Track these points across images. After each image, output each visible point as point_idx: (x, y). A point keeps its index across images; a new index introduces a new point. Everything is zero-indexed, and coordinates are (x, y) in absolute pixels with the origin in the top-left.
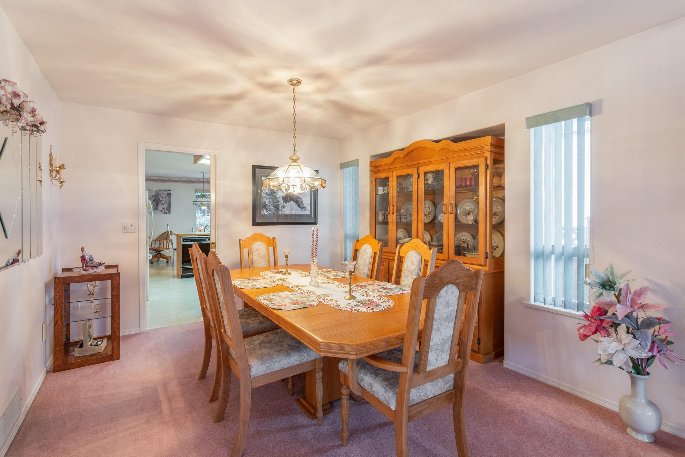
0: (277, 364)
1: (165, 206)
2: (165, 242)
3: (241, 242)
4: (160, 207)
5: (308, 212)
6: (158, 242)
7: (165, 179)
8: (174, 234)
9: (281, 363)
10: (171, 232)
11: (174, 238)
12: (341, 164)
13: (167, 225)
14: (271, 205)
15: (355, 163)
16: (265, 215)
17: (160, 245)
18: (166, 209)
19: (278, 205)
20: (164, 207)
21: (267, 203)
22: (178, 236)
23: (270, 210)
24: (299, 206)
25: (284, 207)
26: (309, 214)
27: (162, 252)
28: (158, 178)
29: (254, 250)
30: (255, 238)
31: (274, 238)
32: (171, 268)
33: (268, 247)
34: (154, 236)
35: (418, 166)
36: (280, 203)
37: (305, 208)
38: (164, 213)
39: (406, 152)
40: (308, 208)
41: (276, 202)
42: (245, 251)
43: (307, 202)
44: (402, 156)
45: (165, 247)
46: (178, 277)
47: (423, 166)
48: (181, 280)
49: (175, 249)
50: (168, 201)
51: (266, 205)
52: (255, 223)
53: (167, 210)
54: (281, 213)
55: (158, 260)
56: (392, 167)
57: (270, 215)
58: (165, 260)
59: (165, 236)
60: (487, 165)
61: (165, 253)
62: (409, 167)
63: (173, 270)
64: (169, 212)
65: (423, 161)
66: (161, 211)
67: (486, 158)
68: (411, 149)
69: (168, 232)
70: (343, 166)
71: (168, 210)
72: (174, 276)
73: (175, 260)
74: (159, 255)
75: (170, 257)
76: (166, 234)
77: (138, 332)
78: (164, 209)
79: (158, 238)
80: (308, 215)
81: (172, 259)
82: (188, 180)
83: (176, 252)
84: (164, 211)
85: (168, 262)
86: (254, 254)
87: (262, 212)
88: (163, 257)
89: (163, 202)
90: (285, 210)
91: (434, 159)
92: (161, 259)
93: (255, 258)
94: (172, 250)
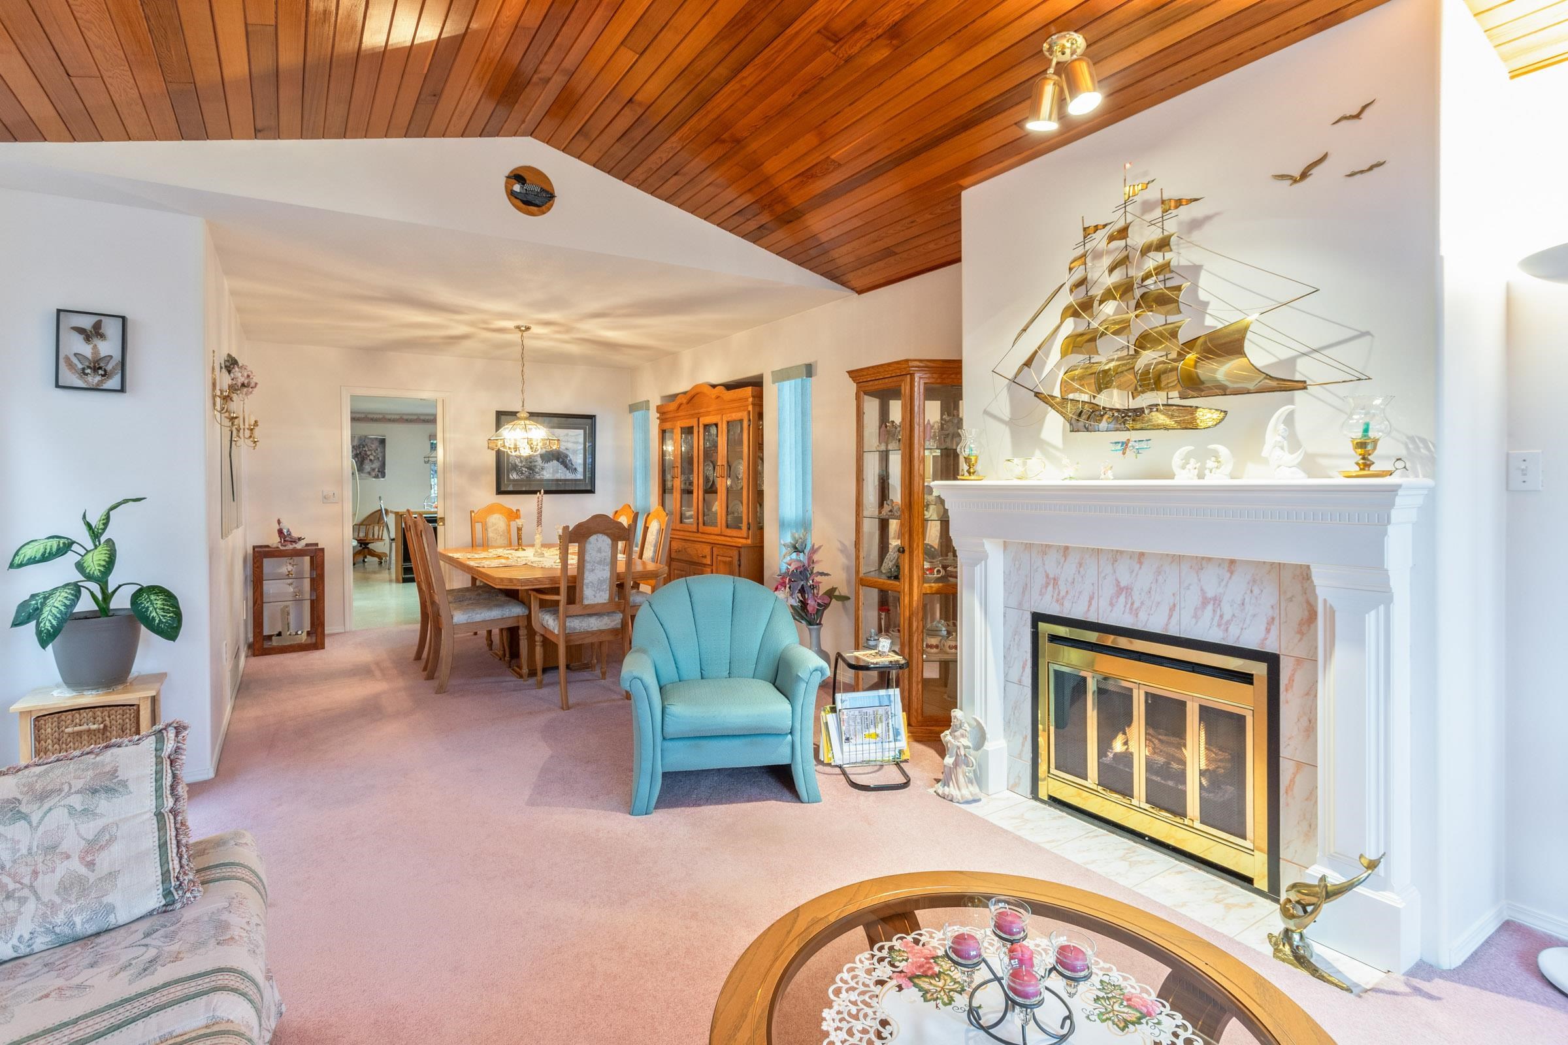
0: (478, 616)
1: (376, 465)
2: (376, 528)
3: (473, 514)
4: (367, 467)
5: (580, 476)
6: (363, 528)
7: (375, 416)
8: (391, 512)
9: (483, 615)
10: (387, 511)
11: (390, 520)
12: (630, 406)
13: (380, 497)
14: (524, 466)
15: (646, 405)
16: (514, 480)
17: (367, 534)
18: (377, 470)
19: (535, 466)
20: (373, 466)
21: (517, 463)
22: (397, 514)
23: (522, 473)
24: (566, 466)
25: (543, 469)
26: (582, 478)
27: (370, 546)
28: (363, 416)
29: (489, 524)
30: (491, 510)
31: (518, 510)
32: (387, 571)
33: (509, 521)
34: (361, 516)
35: (699, 415)
36: (536, 464)
37: (575, 469)
38: (375, 477)
39: (688, 396)
40: (580, 469)
41: (531, 462)
42: (478, 527)
43: (578, 460)
44: (685, 401)
45: (376, 537)
46: (397, 581)
47: (703, 416)
48: (401, 585)
49: (393, 540)
50: (380, 455)
51: (517, 466)
52: (500, 492)
53: (379, 471)
54: (538, 477)
55: (364, 561)
56: (677, 415)
57: (522, 480)
58: (376, 559)
59: (376, 518)
60: (749, 420)
61: (377, 547)
62: (692, 416)
63: (390, 573)
64: (384, 476)
65: (702, 411)
66: (369, 473)
67: (749, 412)
68: (693, 393)
69: (381, 510)
70: (633, 408)
71: (381, 473)
72: (391, 581)
73: (393, 558)
74: (366, 550)
75: (385, 554)
76: (378, 514)
77: (343, 631)
78: (373, 470)
79: (364, 520)
80: (580, 480)
81: (388, 558)
82: (415, 417)
83: (394, 545)
84: (373, 474)
85: (381, 563)
86: (489, 530)
87: (511, 476)
88: (372, 553)
89: (372, 457)
90: (544, 473)
91: (710, 409)
92: (369, 559)
93: (491, 535)
94: (387, 541)
